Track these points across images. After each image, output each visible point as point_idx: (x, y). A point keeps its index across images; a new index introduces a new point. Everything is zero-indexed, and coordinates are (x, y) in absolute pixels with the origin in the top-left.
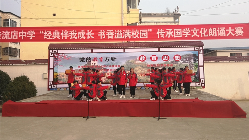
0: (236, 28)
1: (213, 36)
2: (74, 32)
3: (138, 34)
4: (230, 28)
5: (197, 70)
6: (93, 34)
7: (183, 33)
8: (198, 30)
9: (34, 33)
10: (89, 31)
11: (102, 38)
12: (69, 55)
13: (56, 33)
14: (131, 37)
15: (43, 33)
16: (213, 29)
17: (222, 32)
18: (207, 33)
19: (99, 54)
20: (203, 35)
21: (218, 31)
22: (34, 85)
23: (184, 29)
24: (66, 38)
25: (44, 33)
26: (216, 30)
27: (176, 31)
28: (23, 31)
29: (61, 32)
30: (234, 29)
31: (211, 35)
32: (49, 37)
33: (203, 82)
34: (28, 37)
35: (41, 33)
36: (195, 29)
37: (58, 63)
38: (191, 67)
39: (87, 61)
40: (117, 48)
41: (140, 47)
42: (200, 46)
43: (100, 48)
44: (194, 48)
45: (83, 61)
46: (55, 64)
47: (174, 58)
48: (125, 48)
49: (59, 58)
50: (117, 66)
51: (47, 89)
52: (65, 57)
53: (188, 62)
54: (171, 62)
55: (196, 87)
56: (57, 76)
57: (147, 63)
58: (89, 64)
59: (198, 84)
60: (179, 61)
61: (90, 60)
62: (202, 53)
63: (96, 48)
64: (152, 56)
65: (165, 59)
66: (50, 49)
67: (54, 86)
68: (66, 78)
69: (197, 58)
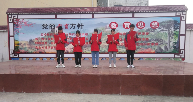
5: (177, 40)
12: (31, 21)
19: (63, 20)
33: (183, 54)
37: (19, 30)
38: (170, 36)
39: (50, 29)
40: (84, 13)
41: (111, 12)
42: (183, 11)
43: (65, 13)
44: (175, 13)
45: (46, 28)
46: (16, 31)
47: (151, 25)
48: (94, 13)
49: (19, 24)
50: (85, 35)
51: (8, 58)
52: (26, 24)
53: (167, 30)
54: (147, 30)
55: (175, 59)
56: (18, 44)
57: (118, 31)
58: (53, 31)
59: (177, 56)
60: (157, 29)
61: (53, 27)
62: (185, 19)
63: (60, 13)
64: (124, 23)
65: (140, 27)
66: (8, 13)
67: (15, 55)
68: (28, 47)
69: (178, 25)
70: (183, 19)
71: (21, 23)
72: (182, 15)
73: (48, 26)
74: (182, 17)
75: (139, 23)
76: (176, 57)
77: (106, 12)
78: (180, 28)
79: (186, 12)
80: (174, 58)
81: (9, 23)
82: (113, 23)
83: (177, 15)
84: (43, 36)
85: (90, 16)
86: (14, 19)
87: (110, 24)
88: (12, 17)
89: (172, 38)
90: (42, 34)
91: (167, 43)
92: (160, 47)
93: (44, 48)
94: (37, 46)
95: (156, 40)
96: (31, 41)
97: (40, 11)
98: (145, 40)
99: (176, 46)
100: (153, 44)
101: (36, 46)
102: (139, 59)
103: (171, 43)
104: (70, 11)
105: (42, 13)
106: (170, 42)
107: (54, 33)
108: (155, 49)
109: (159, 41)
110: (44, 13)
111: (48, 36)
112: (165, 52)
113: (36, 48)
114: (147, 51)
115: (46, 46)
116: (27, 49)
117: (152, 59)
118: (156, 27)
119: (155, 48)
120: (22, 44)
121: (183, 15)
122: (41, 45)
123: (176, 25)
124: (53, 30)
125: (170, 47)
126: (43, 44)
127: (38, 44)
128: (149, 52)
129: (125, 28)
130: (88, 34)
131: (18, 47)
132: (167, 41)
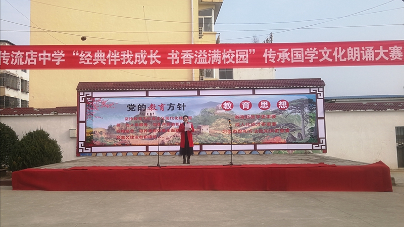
0: (390, 48)
1: (354, 60)
2: (128, 54)
3: (232, 57)
4: (381, 47)
5: (314, 124)
6: (160, 56)
7: (307, 56)
8: (331, 50)
9: (63, 55)
10: (153, 53)
11: (174, 62)
12: (111, 100)
13: (98, 55)
14: (222, 61)
15: (77, 54)
16: (355, 48)
17: (369, 54)
18: (345, 56)
19: (157, 99)
20: (338, 59)
21: (363, 52)
22: (57, 145)
23: (308, 49)
24: (115, 64)
25: (79, 54)
26: (358, 50)
27: (294, 52)
28: (45, 52)
29: (107, 53)
30: (388, 49)
31: (350, 58)
32: (88, 61)
33: (324, 144)
34: (53, 60)
35: (74, 54)
36: (325, 48)
37: (93, 113)
38: (304, 119)
39: (138, 110)
40: (187, 89)
41: (223, 87)
42: (319, 86)
43: (160, 89)
44: (309, 89)
45: (133, 110)
46: (89, 114)
47: (278, 106)
48: (200, 88)
49: (94, 105)
51: (76, 154)
52: (104, 104)
53: (300, 111)
54: (273, 111)
55: (313, 151)
56: (92, 133)
57: (234, 114)
58: (143, 114)
59: (316, 147)
60: (286, 110)
61: (143, 108)
62: (322, 97)
63: (154, 89)
64: (242, 102)
65: (264, 107)
66: (79, 90)
67: (87, 149)
68: (106, 136)
69: (315, 105)
70: (319, 97)
71: (97, 103)
72: (318, 92)
73: (135, 106)
74: (319, 95)
75: (262, 102)
77: (217, 88)
78: (316, 109)
79: (323, 88)
80: (313, 149)
81: (79, 102)
82: (227, 102)
83: (312, 91)
84: (127, 121)
85: (195, 93)
86: (87, 97)
87: (223, 104)
88: (84, 95)
89: (308, 123)
90: (126, 119)
91: (301, 130)
92: (292, 135)
93: (129, 137)
94: (119, 135)
95: (285, 125)
96: (111, 129)
97: (124, 86)
98: (271, 124)
99: (313, 133)
100: (282, 130)
101: (117, 135)
102: (264, 152)
105: (127, 89)
106: (304, 127)
107: (144, 117)
108: (286, 137)
109: (290, 127)
110: (131, 89)
111: (135, 121)
112: (299, 141)
113: (118, 138)
114: (275, 140)
115: (131, 134)
116: (104, 140)
117: (282, 151)
118: (285, 107)
120: (97, 132)
122: (125, 134)
123: (311, 105)
124: (143, 112)
125: (305, 134)
126: (128, 132)
127: (121, 133)
128: (277, 142)
129: (243, 108)
130: (193, 117)
131: (90, 137)
132: (301, 127)
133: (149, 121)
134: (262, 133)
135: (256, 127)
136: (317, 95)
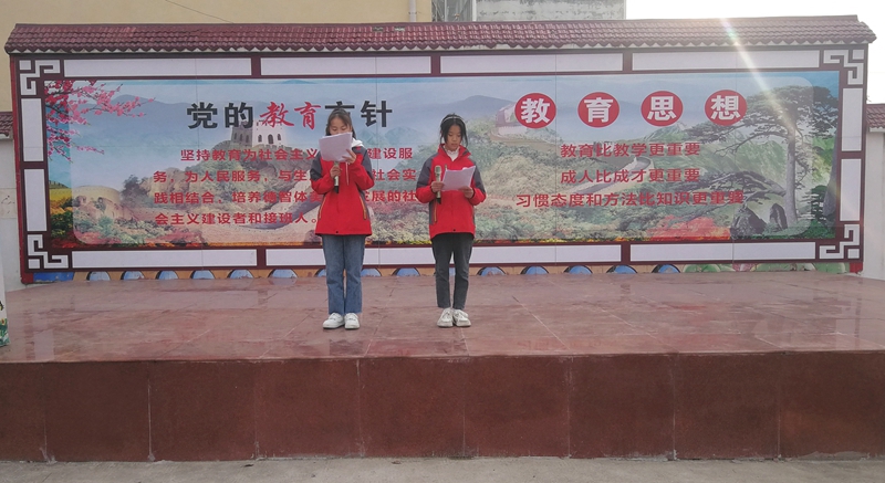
5: (827, 176)
12: (130, 90)
19: (292, 86)
33: (856, 242)
37: (71, 136)
38: (796, 159)
39: (227, 126)
40: (394, 49)
41: (521, 44)
42: (853, 42)
43: (302, 50)
44: (818, 52)
45: (209, 123)
46: (54, 137)
47: (709, 111)
48: (440, 48)
49: (70, 106)
50: (397, 154)
51: (19, 274)
52: (105, 103)
53: (783, 131)
54: (690, 131)
55: (818, 265)
56: (68, 203)
57: (558, 139)
58: (244, 138)
59: (828, 251)
60: (735, 128)
61: (243, 117)
62: (859, 81)
63: (278, 50)
64: (586, 98)
65: (660, 115)
66: (16, 51)
67: (54, 257)
68: (118, 215)
69: (833, 110)
70: (851, 81)
71: (83, 98)
72: (846, 64)
73: (215, 112)
74: (850, 73)
75: (653, 99)
76: (823, 255)
77: (499, 47)
78: (838, 124)
79: (866, 48)
80: (817, 260)
81: (17, 97)
82: (535, 97)
83: (827, 60)
84: (194, 163)
85: (423, 65)
86: (44, 77)
87: (520, 104)
88: (33, 71)
89: (806, 170)
90: (187, 155)
91: (782, 194)
92: (751, 212)
93: (199, 220)
94: (165, 212)
95: (731, 179)
96: (133, 188)
97: (175, 40)
98: (683, 176)
99: (821, 205)
100: (718, 196)
101: (158, 211)
102: (655, 271)
103: (800, 194)
104: (324, 41)
105: (186, 51)
106: (795, 185)
107: (248, 148)
108: (731, 218)
109: (748, 183)
110: (197, 50)
111: (216, 162)
112: (774, 234)
113: (161, 220)
114: (694, 229)
115: (206, 209)
116: (114, 227)
117: (715, 266)
118: (731, 117)
119: (727, 217)
120: (88, 201)
121: (851, 61)
122: (183, 208)
123: (821, 109)
124: (243, 132)
125: (795, 210)
126: (192, 202)
127: (170, 204)
128: (701, 236)
129: (590, 120)
130: (415, 151)
131: (65, 217)
132: (784, 185)
133: (264, 165)
134: (652, 204)
135: (631, 185)
136: (843, 72)
